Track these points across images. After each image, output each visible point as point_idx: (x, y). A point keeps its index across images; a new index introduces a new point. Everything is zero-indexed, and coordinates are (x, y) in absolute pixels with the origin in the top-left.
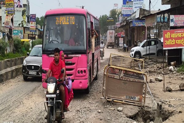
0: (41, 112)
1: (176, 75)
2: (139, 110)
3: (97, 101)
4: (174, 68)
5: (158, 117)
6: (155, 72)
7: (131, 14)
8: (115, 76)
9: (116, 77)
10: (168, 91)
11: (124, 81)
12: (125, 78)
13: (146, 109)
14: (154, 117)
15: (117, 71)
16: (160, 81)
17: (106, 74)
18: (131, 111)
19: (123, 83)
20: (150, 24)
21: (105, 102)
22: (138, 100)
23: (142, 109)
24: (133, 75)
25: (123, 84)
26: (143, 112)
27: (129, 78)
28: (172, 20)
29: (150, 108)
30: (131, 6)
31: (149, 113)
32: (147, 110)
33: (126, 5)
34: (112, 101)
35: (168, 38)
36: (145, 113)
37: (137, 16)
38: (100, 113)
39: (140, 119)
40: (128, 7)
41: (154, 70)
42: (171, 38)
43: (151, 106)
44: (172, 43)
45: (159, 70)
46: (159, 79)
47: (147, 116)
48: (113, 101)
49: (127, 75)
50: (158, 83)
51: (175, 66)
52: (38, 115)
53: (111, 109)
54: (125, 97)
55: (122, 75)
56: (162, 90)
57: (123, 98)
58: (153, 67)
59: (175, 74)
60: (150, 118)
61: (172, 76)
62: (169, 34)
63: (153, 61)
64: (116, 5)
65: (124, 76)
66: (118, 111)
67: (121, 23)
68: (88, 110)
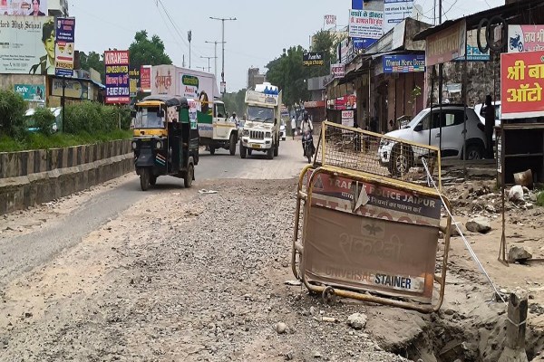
0: (64, 332)
1: (534, 215)
2: (424, 324)
3: (272, 292)
4: (525, 191)
5: (514, 348)
6: (463, 205)
7: (377, 37)
8: (337, 205)
9: (343, 205)
10: (517, 260)
11: (370, 223)
12: (373, 212)
13: (446, 321)
14: (478, 351)
15: (347, 185)
16: (485, 230)
17: (304, 194)
18: (396, 326)
19: (367, 227)
20: (443, 55)
21: (300, 297)
22: (420, 291)
23: (433, 320)
24: (401, 202)
25: (365, 232)
26: (437, 332)
27: (389, 211)
28: (515, 42)
29: (463, 318)
30: (376, 15)
31: (458, 335)
32: (451, 324)
33: (363, 12)
34: (326, 293)
35: (517, 78)
36: (444, 336)
37: (398, 43)
38: (284, 332)
39: (428, 355)
40: (368, 17)
41: (461, 198)
42: (530, 81)
43: (463, 310)
44: (533, 96)
45: (475, 198)
46: (479, 225)
47: (451, 345)
48: (332, 294)
49: (380, 202)
50: (478, 237)
51: (529, 184)
52: (50, 340)
53: (325, 318)
54: (373, 278)
55: (363, 199)
56: (494, 258)
57: (365, 282)
58: (455, 190)
59: (531, 212)
60: (463, 354)
61: (522, 218)
62: (523, 67)
63: (451, 174)
64: (330, 19)
65: (369, 203)
66: (350, 325)
67: (347, 66)
68: (240, 324)
